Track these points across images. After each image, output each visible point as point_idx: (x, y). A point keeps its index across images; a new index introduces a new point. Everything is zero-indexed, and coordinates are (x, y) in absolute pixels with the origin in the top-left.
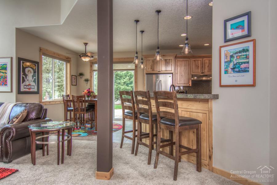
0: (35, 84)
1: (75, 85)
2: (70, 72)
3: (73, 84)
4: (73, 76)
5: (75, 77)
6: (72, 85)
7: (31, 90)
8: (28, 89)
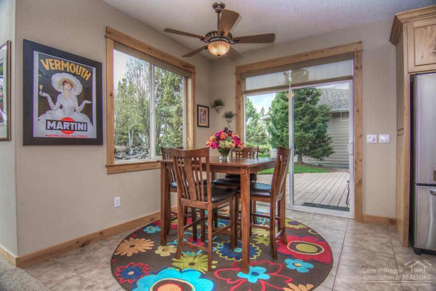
0: (87, 120)
1: (206, 127)
2: (194, 97)
3: (200, 124)
4: (200, 108)
5: (206, 109)
6: (198, 126)
7: (76, 135)
8: (63, 130)
